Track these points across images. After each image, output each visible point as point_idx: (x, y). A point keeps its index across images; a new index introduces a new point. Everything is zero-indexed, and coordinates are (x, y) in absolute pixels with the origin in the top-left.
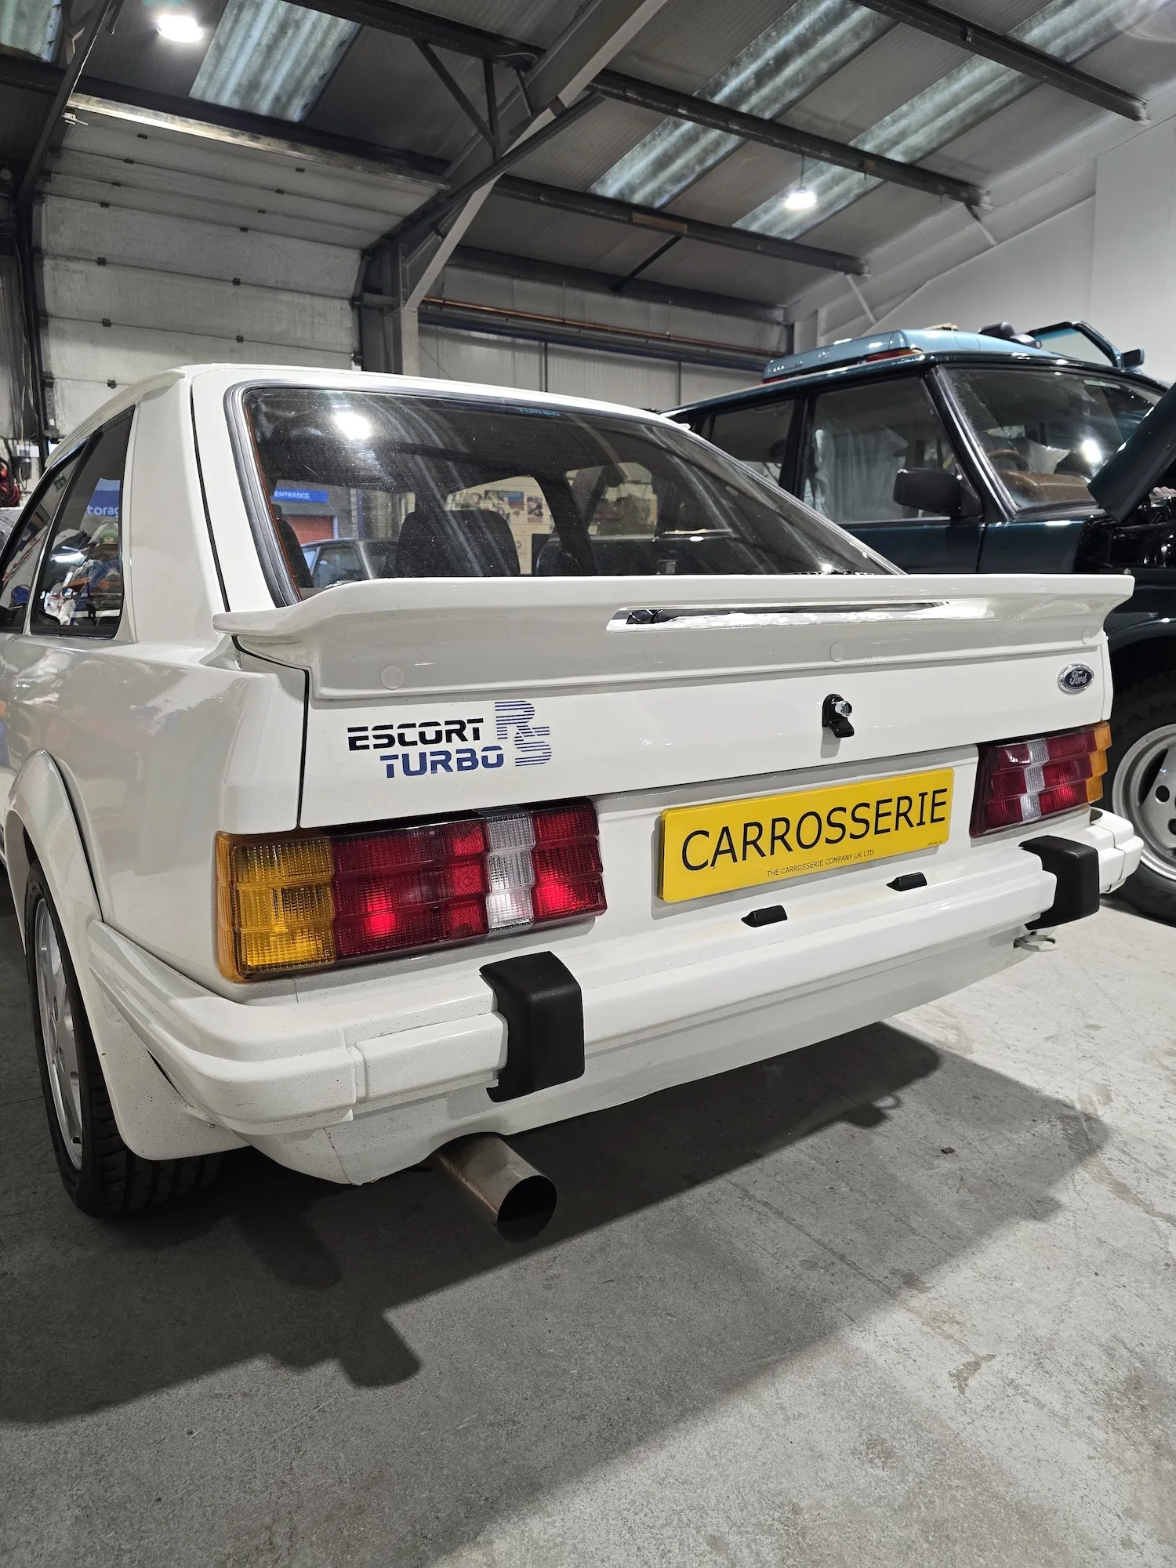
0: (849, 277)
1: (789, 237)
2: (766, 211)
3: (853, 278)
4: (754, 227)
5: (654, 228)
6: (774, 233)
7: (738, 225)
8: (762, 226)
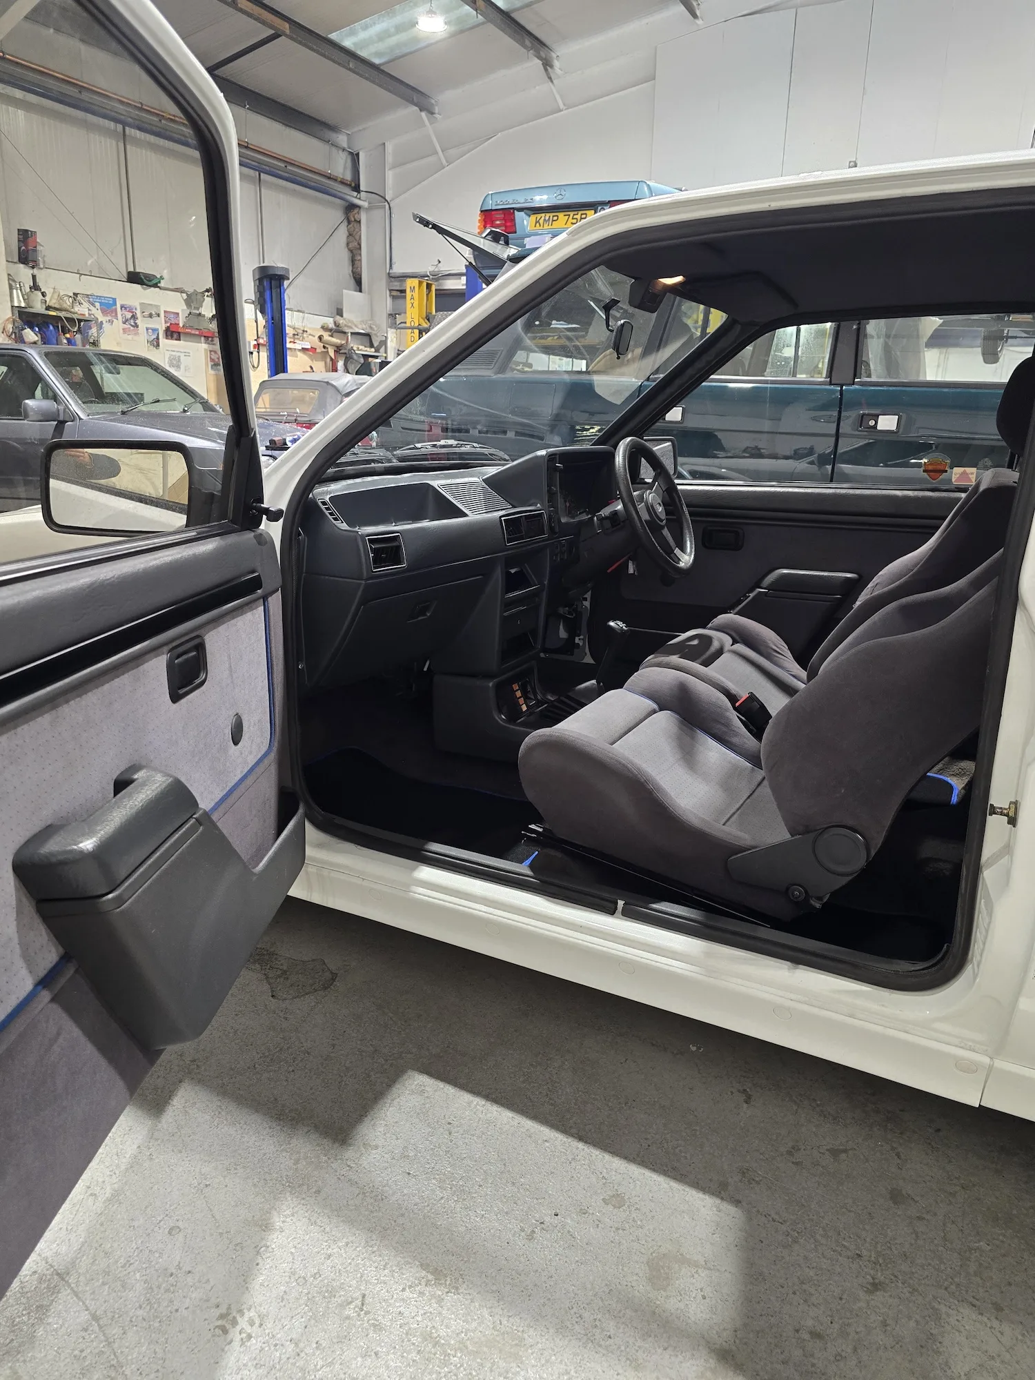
0: (423, 114)
1: (377, 61)
2: (365, 28)
3: (427, 116)
4: (348, 43)
5: (257, 19)
6: (363, 53)
7: (333, 36)
8: (355, 44)
